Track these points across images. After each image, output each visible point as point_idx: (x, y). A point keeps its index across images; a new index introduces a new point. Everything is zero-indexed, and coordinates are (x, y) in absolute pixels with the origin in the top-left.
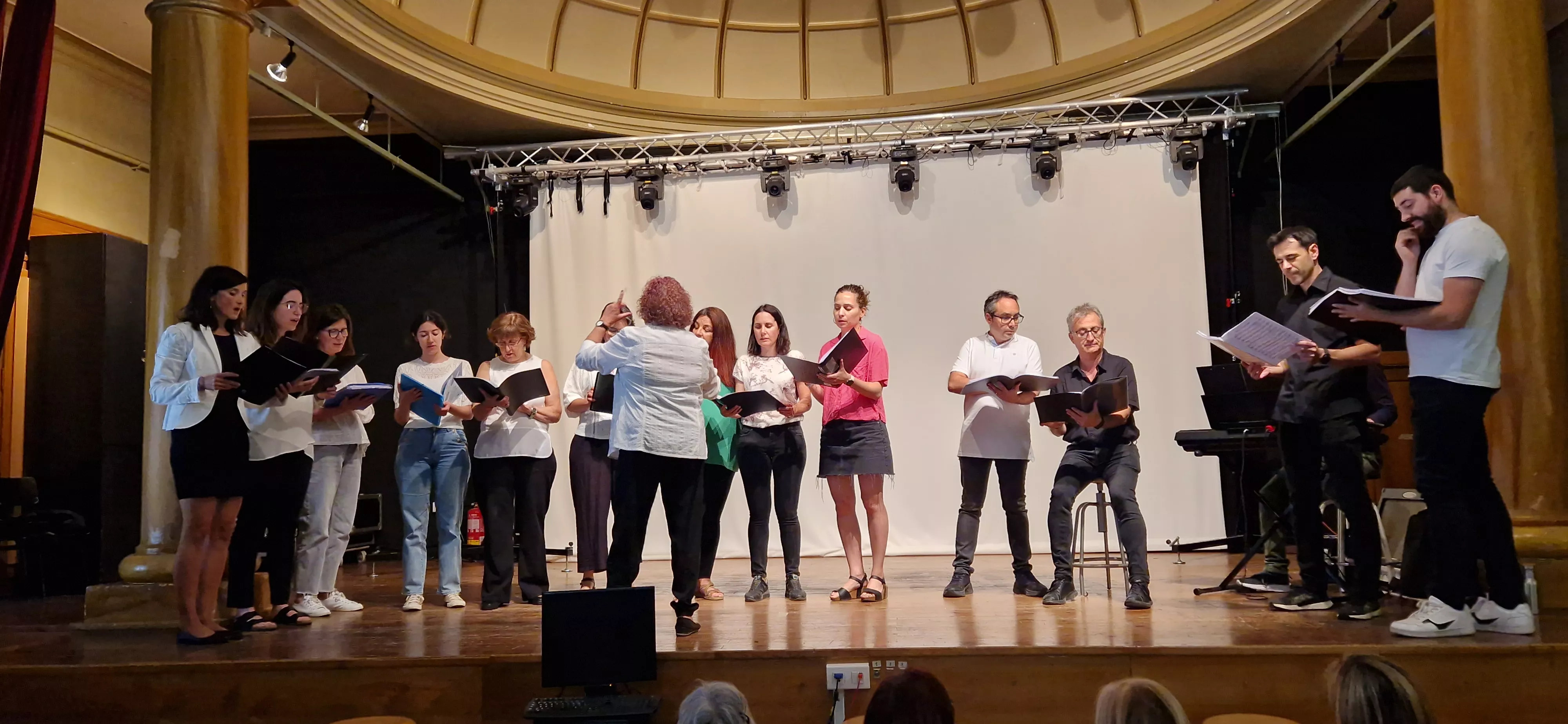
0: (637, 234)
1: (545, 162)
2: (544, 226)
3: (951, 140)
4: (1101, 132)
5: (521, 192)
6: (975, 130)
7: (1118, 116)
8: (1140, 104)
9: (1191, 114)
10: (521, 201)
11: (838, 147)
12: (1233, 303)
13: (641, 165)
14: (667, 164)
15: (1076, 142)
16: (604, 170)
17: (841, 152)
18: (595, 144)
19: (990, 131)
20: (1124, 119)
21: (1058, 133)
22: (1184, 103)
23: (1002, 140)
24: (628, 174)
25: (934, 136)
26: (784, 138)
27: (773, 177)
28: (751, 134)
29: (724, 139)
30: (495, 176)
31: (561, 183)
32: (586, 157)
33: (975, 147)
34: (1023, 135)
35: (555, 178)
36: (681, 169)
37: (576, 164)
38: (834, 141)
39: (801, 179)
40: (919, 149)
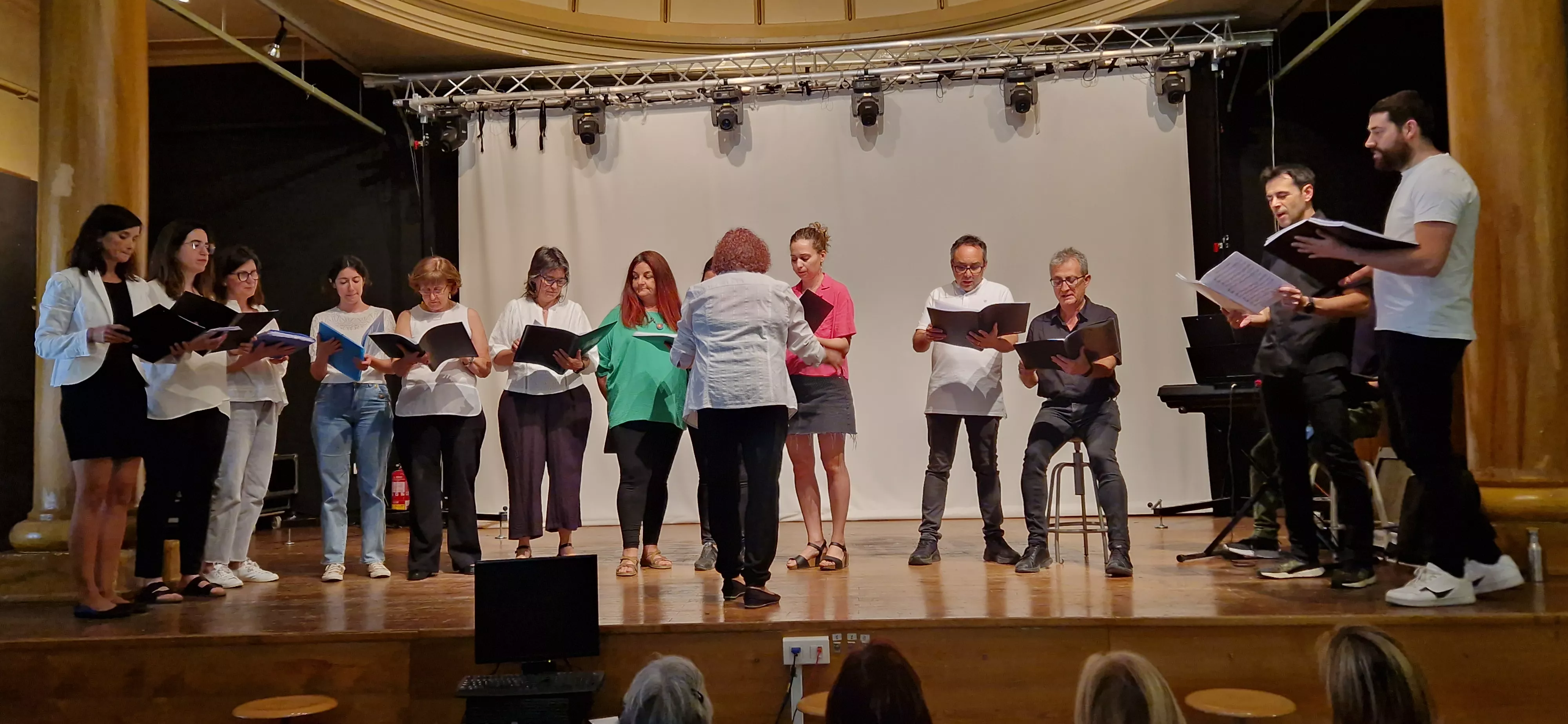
0: (577, 171)
1: (475, 92)
2: (474, 163)
3: (918, 70)
4: (1081, 62)
5: (449, 125)
6: (944, 59)
7: (1099, 45)
8: (1123, 31)
9: (1178, 42)
10: (448, 135)
11: (795, 76)
12: (1221, 247)
13: (581, 96)
14: (609, 95)
15: (1054, 72)
16: (540, 101)
17: (798, 82)
18: (530, 72)
19: (961, 60)
20: (1105, 47)
21: (1034, 63)
22: (1170, 31)
23: (974, 70)
24: (566, 105)
25: (900, 66)
26: (736, 66)
27: (724, 110)
28: (700, 62)
29: (671, 67)
30: (420, 107)
31: (493, 115)
32: (520, 86)
33: (945, 78)
34: (997, 65)
35: (486, 110)
36: (624, 100)
37: (509, 94)
38: (791, 71)
39: (755, 111)
40: (883, 79)
